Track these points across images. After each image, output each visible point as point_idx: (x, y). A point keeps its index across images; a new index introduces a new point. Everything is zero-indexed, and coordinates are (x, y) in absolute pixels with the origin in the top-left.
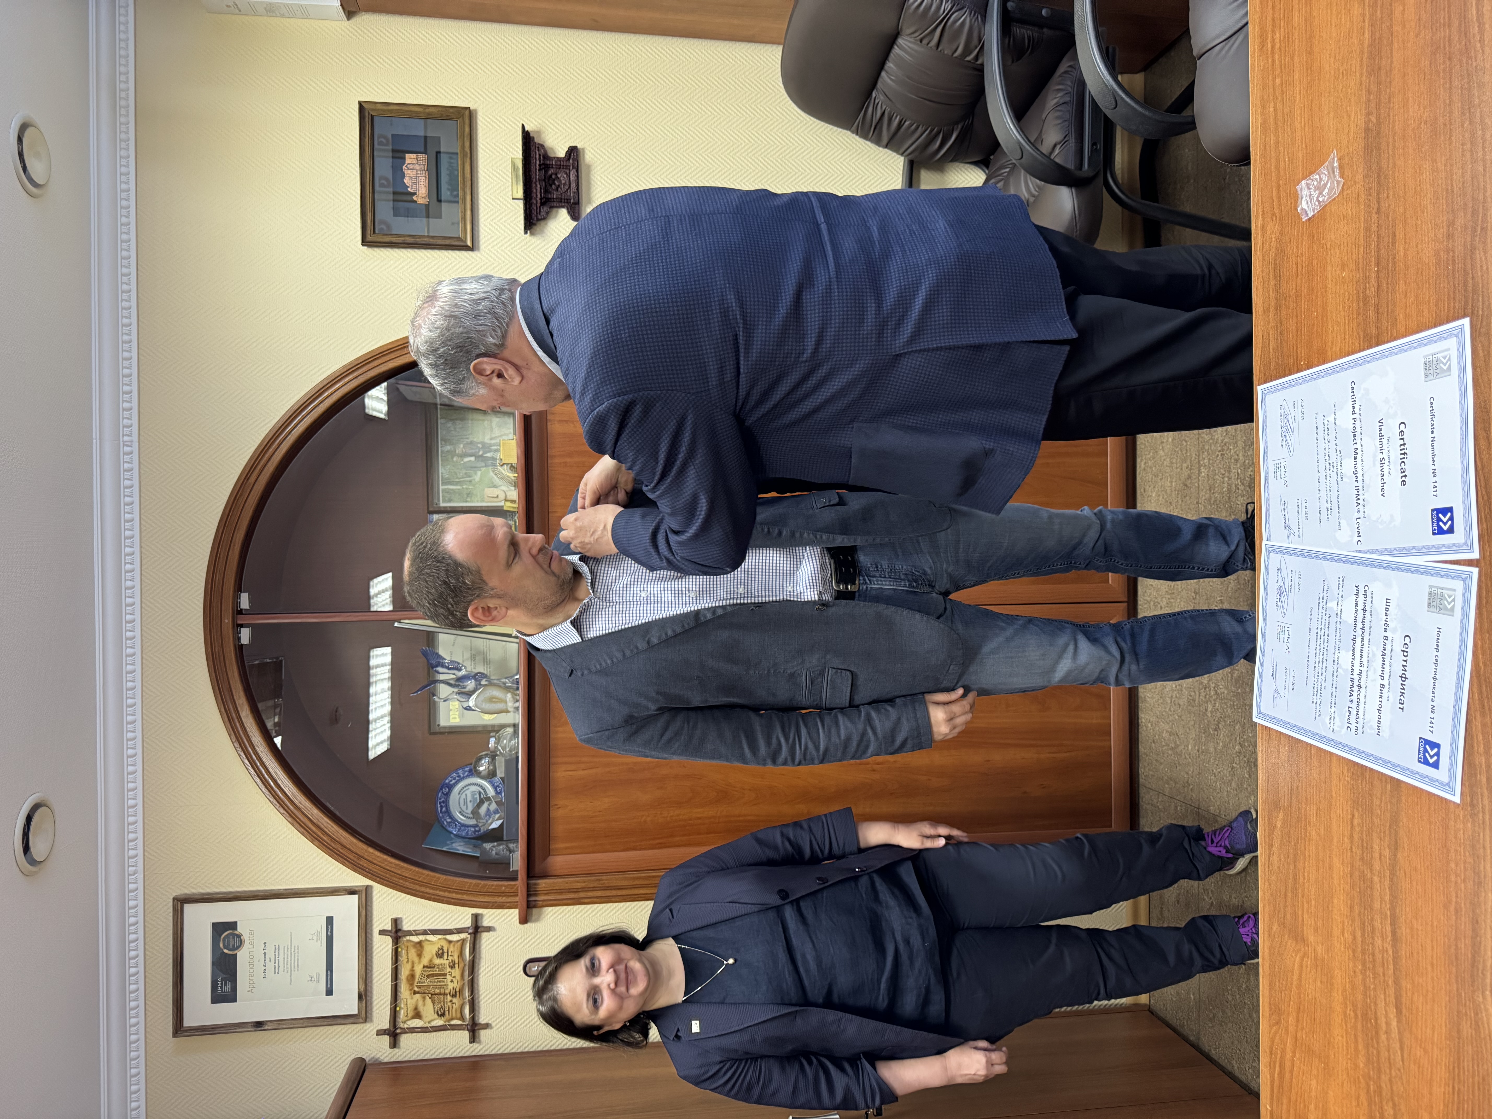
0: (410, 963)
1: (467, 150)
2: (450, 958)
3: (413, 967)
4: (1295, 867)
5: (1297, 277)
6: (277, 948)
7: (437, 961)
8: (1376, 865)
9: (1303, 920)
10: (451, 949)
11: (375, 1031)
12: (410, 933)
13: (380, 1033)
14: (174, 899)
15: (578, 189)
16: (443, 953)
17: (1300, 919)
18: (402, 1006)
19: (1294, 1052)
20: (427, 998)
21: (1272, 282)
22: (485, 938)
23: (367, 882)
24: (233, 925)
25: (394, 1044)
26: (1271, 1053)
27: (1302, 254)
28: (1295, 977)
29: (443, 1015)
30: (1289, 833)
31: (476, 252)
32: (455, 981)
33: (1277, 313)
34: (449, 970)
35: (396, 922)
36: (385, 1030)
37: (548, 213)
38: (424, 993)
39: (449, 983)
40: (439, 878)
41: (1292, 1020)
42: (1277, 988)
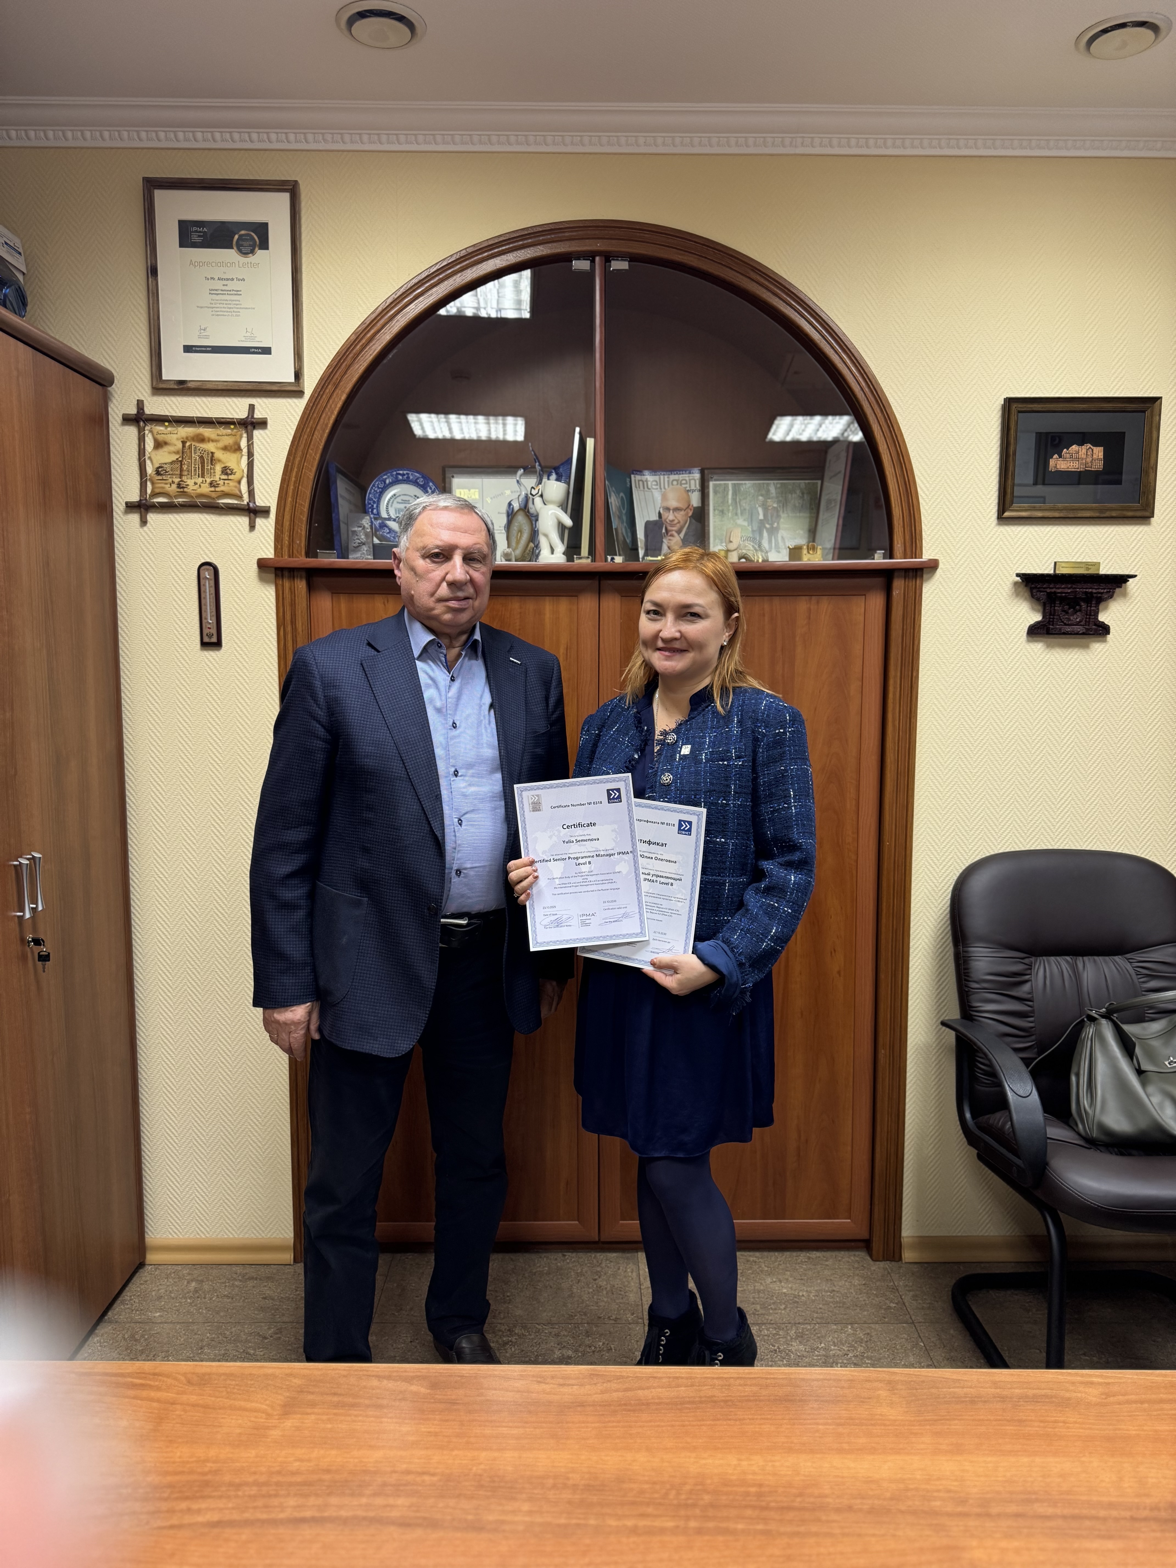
0: (217, 438)
1: (1107, 514)
2: (221, 482)
3: (213, 441)
4: (368, 1406)
5: (1041, 1422)
6: (237, 293)
7: (218, 468)
8: (379, 1501)
9: (308, 1414)
10: (232, 484)
11: (142, 398)
12: (250, 438)
13: (140, 404)
14: (296, 182)
15: (1064, 634)
16: (227, 474)
17: (309, 1410)
18: (169, 429)
19: (158, 1401)
20: (177, 456)
21: (1030, 1392)
22: (243, 521)
23: (308, 391)
24: (264, 245)
25: (127, 420)
26: (155, 1374)
27: (1068, 1428)
28: (242, 1403)
29: (158, 473)
30: (404, 1399)
31: (996, 521)
32: (195, 487)
33: (995, 1397)
34: (209, 480)
35: (262, 424)
36: (143, 409)
37: (1038, 600)
38: (183, 453)
39: (193, 481)
40: (310, 471)
41: (193, 1398)
42: (228, 1382)
